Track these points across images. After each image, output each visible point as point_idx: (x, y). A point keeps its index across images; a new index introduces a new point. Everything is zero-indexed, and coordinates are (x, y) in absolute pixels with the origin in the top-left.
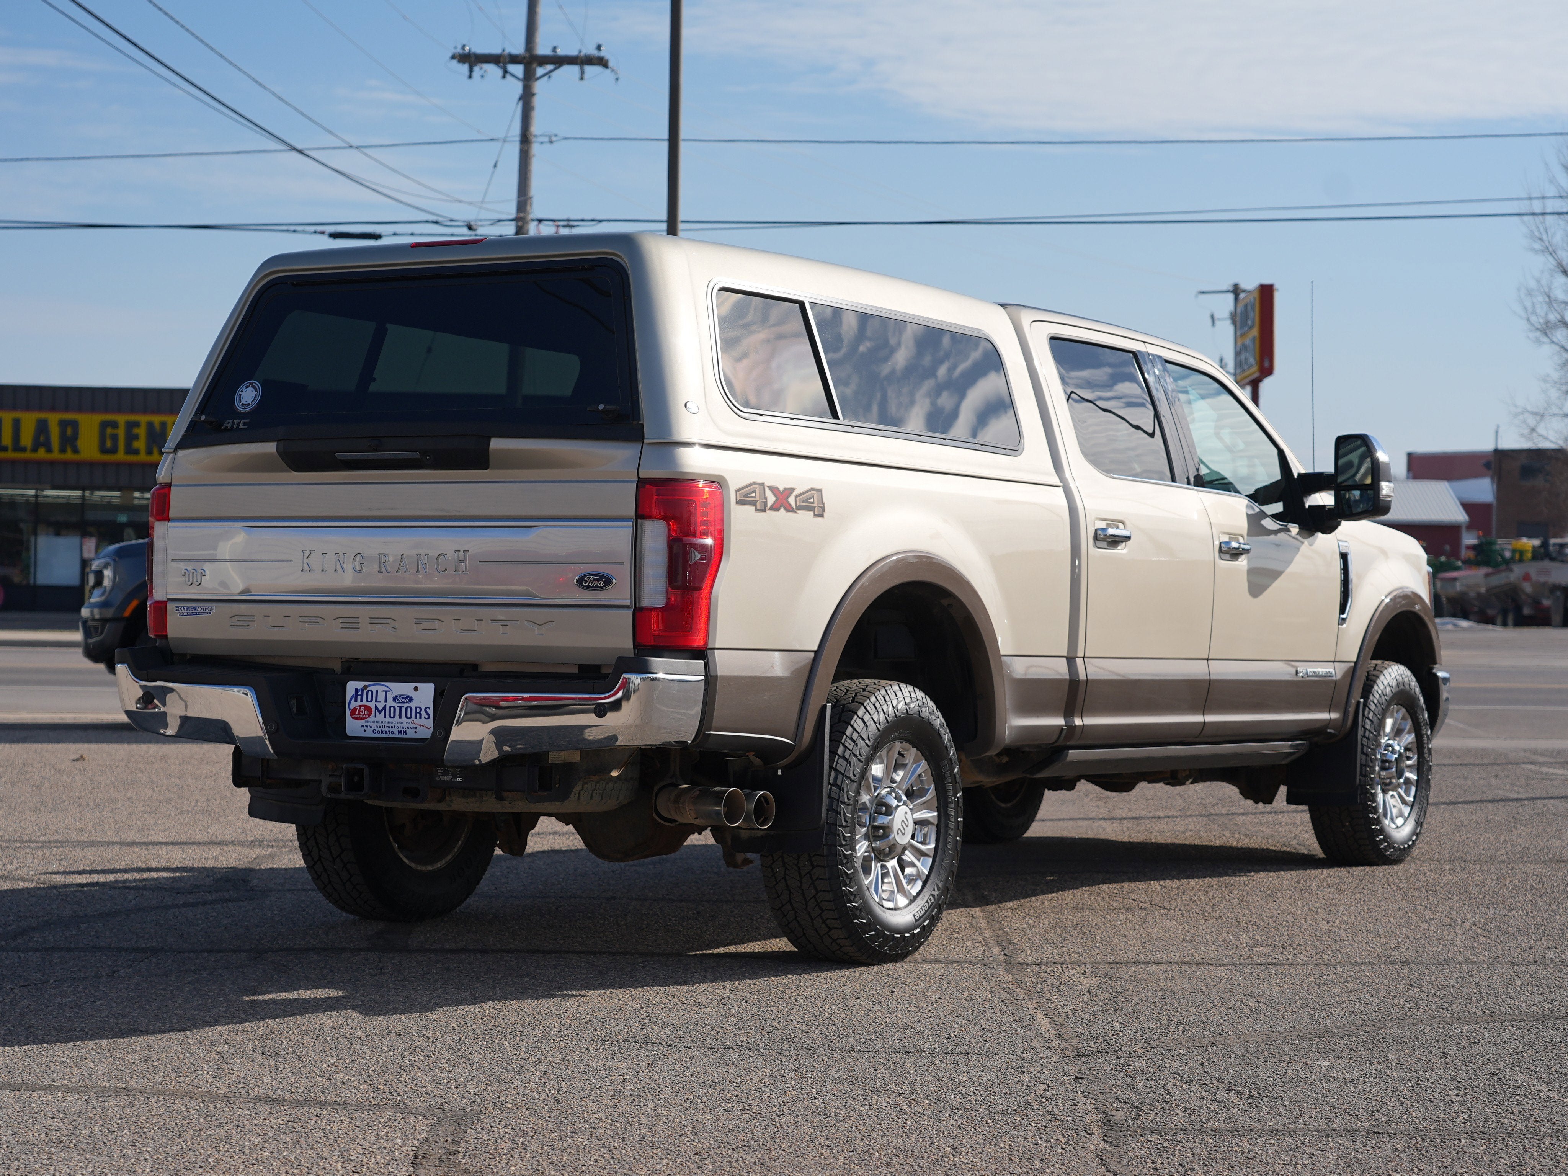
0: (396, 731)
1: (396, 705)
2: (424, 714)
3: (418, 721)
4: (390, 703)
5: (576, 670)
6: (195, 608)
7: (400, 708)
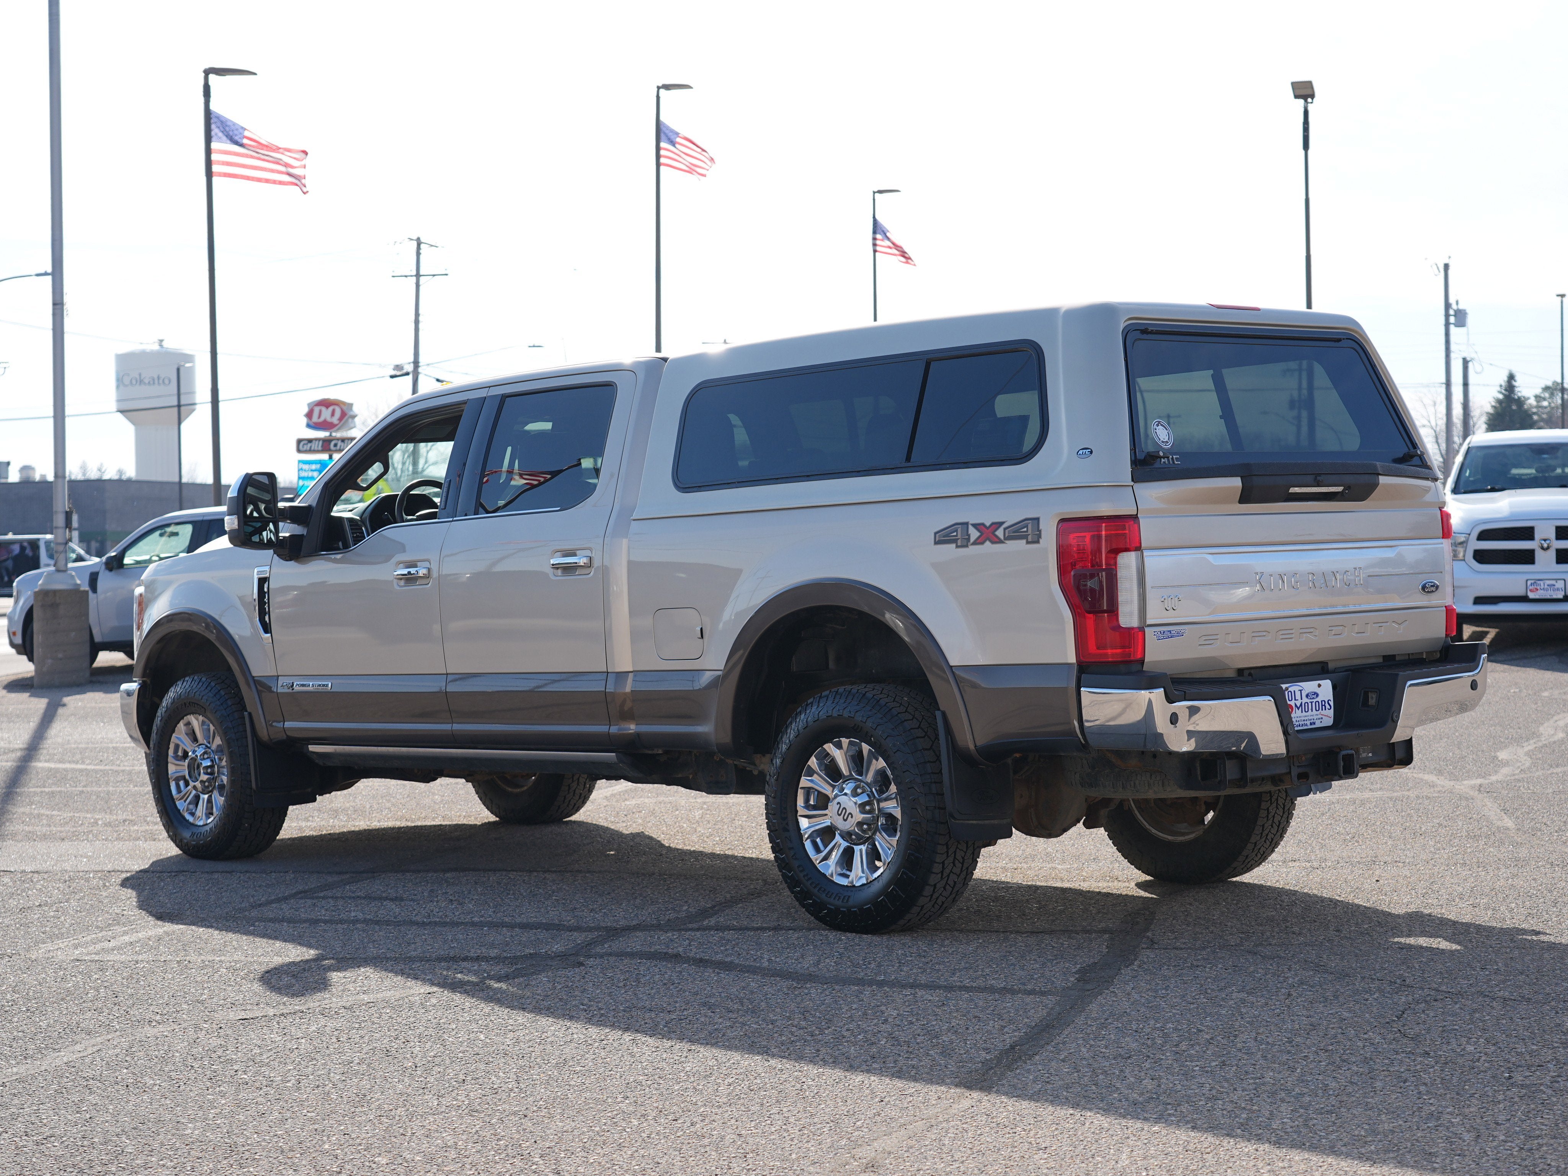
0: (1309, 724)
1: (1308, 701)
2: (1327, 706)
3: (1324, 712)
4: (1305, 700)
5: (1381, 660)
6: (1170, 631)
7: (1312, 702)
